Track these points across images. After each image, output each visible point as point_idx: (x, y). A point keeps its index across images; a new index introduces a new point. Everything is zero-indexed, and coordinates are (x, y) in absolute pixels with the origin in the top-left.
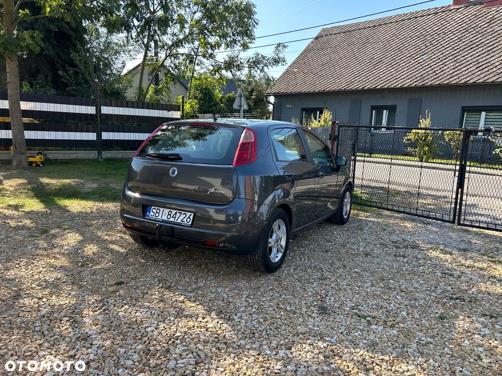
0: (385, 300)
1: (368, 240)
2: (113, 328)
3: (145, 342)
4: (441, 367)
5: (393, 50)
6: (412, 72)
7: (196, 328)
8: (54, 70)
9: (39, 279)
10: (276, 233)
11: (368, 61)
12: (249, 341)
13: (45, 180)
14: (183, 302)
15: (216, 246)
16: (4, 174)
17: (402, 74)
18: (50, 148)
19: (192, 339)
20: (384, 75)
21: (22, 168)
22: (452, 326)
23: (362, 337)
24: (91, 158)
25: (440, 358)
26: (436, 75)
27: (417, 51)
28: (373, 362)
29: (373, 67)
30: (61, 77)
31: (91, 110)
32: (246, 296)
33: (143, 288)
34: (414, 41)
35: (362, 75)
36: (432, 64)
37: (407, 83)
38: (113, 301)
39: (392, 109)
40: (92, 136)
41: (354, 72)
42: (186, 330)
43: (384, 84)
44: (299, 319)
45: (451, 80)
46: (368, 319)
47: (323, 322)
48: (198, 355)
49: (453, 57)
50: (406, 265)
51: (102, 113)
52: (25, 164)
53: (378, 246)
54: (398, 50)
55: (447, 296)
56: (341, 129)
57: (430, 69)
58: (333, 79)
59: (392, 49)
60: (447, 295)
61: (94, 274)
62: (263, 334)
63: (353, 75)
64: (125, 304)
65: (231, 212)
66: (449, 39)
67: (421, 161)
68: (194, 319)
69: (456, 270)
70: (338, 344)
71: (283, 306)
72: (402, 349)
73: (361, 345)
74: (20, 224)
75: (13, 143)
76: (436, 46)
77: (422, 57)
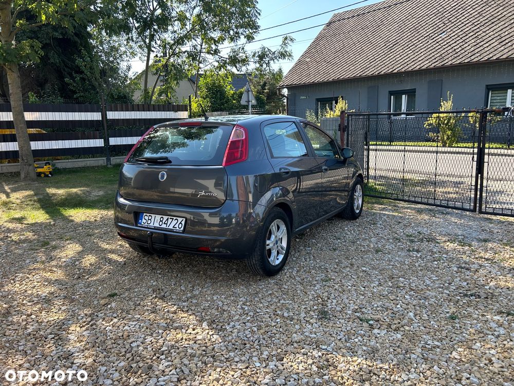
0: (392, 300)
1: (381, 235)
2: (97, 345)
3: (128, 359)
4: (446, 374)
5: (409, 31)
6: (431, 52)
7: (184, 340)
8: (61, 77)
9: (32, 294)
11: (384, 45)
12: (238, 353)
13: (51, 191)
14: (175, 313)
15: (210, 252)
16: (11, 187)
17: (420, 55)
18: (59, 158)
19: (178, 353)
20: (400, 58)
21: (30, 180)
22: (463, 327)
23: (361, 344)
24: (99, 165)
25: (446, 364)
26: (456, 53)
27: (435, 29)
28: (370, 371)
29: (389, 50)
30: (68, 84)
31: (96, 116)
32: (242, 303)
33: (136, 299)
34: (431, 20)
35: (377, 60)
36: (451, 43)
37: (425, 65)
38: (103, 314)
39: (411, 94)
40: (99, 143)
41: (369, 57)
42: (173, 343)
43: (402, 67)
44: (296, 326)
45: (472, 58)
46: (371, 322)
47: (321, 328)
48: (182, 371)
49: (473, 33)
50: (420, 260)
51: (108, 118)
52: (33, 175)
53: (391, 241)
54: (415, 30)
55: (460, 293)
56: (350, 118)
57: (450, 48)
58: (347, 66)
59: (408, 29)
60: (461, 291)
61: (88, 286)
62: (255, 345)
63: (368, 60)
64: (115, 318)
65: (225, 215)
66: (468, 14)
67: (444, 146)
68: (184, 331)
69: (474, 263)
70: (334, 353)
71: (280, 312)
72: (404, 355)
73: (359, 352)
74: (22, 237)
75: (20, 154)
76: (455, 23)
77: (441, 36)
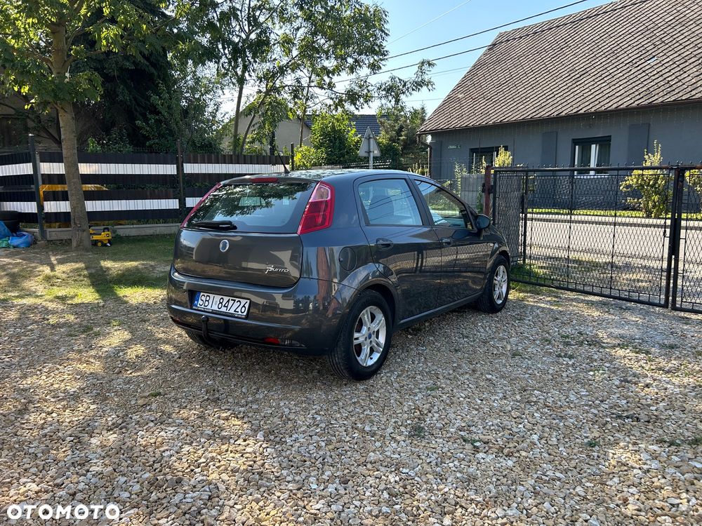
0: (515, 418)
1: (526, 335)
2: (122, 451)
3: (155, 470)
4: (559, 513)
5: (604, 56)
6: (634, 85)
7: (229, 452)
8: (132, 119)
9: (59, 389)
10: (366, 325)
11: (567, 75)
12: (294, 471)
13: (107, 264)
14: (227, 419)
15: (278, 345)
16: (59, 257)
17: (618, 89)
18: (122, 222)
19: (218, 467)
20: (589, 93)
21: (83, 250)
22: (602, 456)
23: (456, 470)
24: (172, 232)
25: (563, 501)
26: (670, 86)
27: (641, 53)
28: (457, 503)
29: (574, 82)
30: (140, 128)
31: (170, 169)
32: (314, 411)
33: (183, 400)
34: (636, 40)
35: (556, 96)
36: (663, 72)
37: (625, 103)
38: (138, 416)
39: (604, 143)
40: (173, 204)
41: (545, 92)
42: (214, 454)
43: (591, 106)
44: (377, 443)
45: (693, 93)
46: (477, 444)
47: (409, 448)
48: (218, 488)
49: (696, 59)
50: (570, 369)
51: (185, 172)
52: (87, 243)
53: (538, 342)
54: (612, 55)
55: (613, 414)
56: (498, 175)
57: (661, 79)
58: (515, 104)
59: (602, 53)
60: (615, 411)
61: (129, 383)
62: (317, 463)
63: (544, 96)
64: (152, 421)
65: (300, 297)
66: (690, 32)
67: (649, 216)
68: (232, 441)
69: (646, 376)
70: (416, 478)
71: (360, 425)
72: (509, 486)
73: (449, 480)
74: (61, 320)
75: (72, 217)
76: (670, 44)
77: (649, 62)
